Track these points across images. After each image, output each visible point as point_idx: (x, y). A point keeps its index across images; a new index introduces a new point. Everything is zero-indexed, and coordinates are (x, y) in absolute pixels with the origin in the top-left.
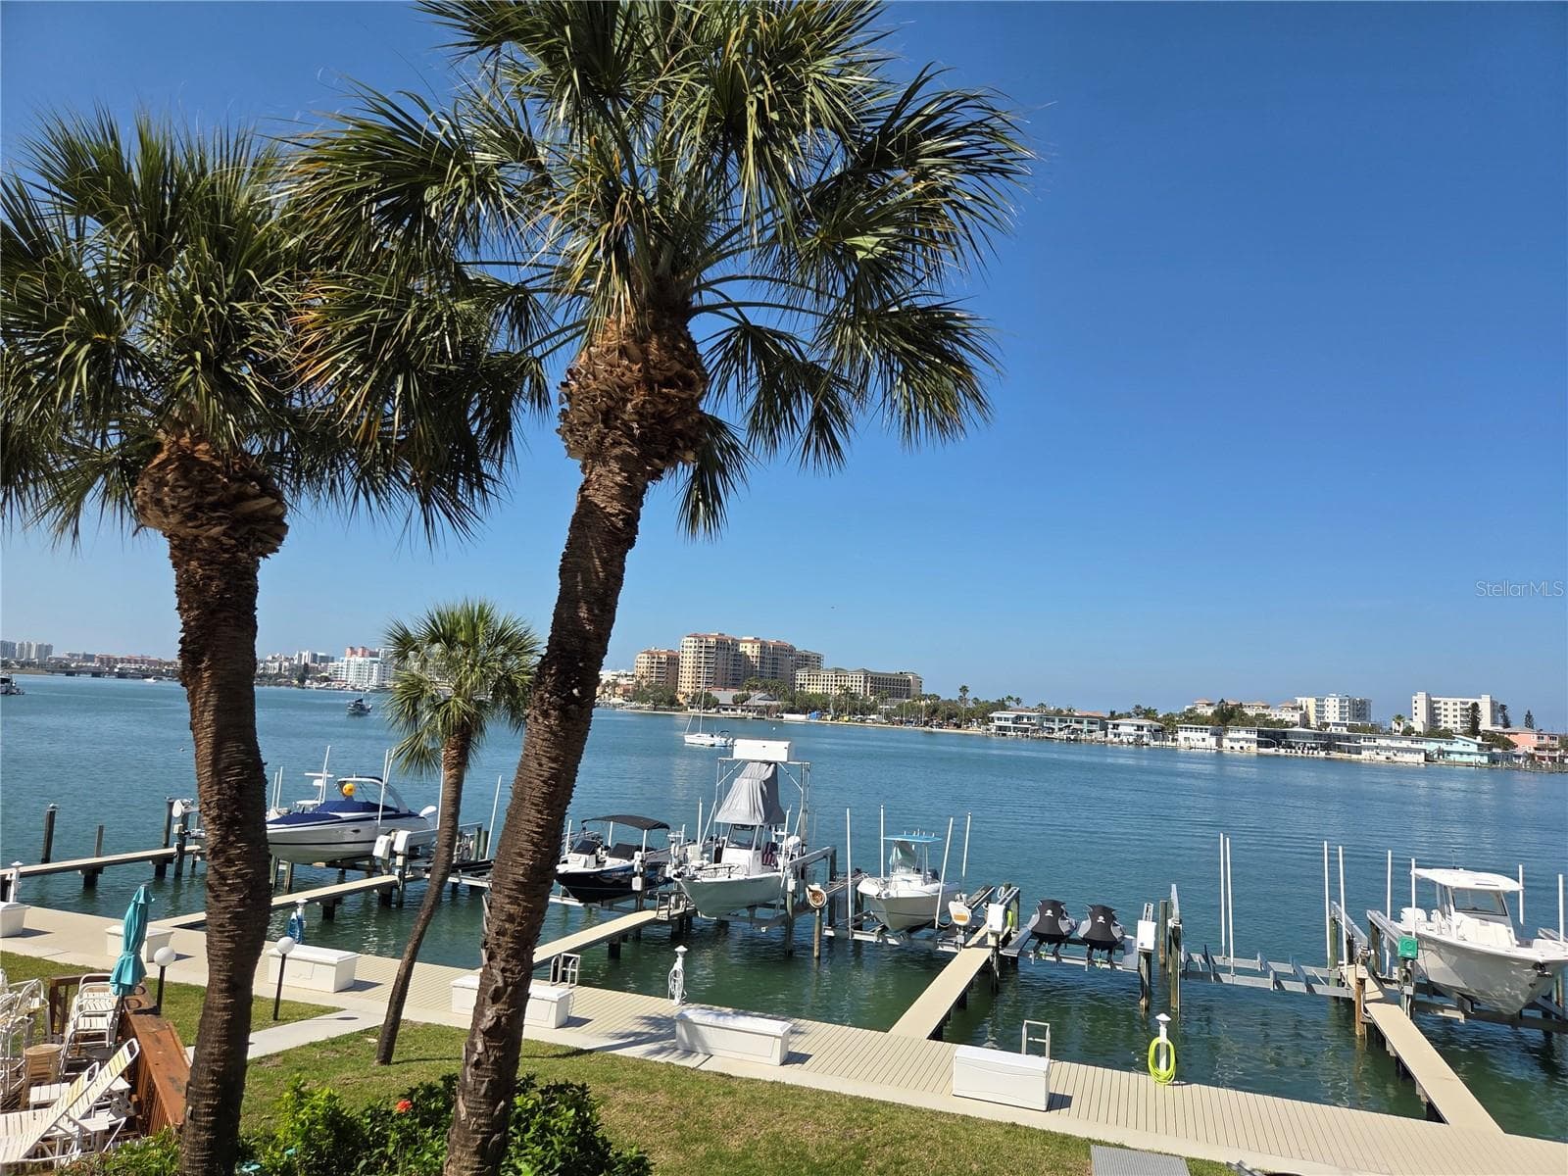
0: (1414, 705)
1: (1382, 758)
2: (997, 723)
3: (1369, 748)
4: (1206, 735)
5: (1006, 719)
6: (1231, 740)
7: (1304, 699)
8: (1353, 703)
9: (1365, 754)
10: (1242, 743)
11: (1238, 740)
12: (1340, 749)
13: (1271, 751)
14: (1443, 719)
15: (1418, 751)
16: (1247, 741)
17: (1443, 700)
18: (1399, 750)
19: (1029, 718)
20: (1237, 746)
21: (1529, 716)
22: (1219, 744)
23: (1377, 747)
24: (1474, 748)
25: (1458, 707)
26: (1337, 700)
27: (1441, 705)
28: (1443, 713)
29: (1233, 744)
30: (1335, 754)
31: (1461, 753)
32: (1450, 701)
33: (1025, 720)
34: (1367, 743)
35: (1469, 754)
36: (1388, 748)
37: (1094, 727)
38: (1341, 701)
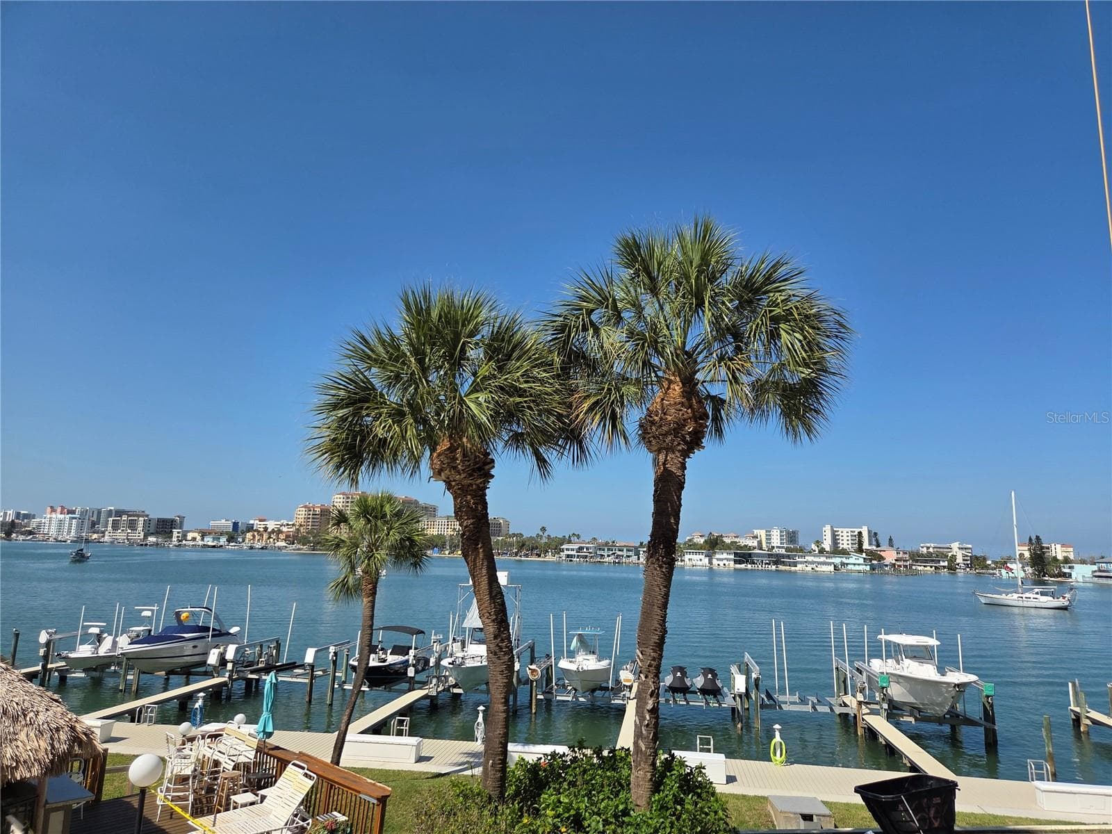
0: (824, 533)
1: (809, 569)
2: (566, 552)
3: (801, 563)
4: (702, 557)
5: (572, 550)
6: (718, 559)
7: (758, 531)
8: (788, 533)
9: (799, 567)
10: (725, 562)
11: (722, 560)
12: (784, 563)
13: (743, 566)
14: (841, 542)
15: (829, 564)
16: (728, 560)
17: (840, 530)
18: (819, 563)
19: (587, 549)
20: (721, 563)
21: (891, 540)
22: (710, 563)
23: (806, 562)
24: (861, 561)
25: (849, 534)
26: (779, 532)
27: (839, 533)
28: (841, 538)
29: (719, 562)
30: (781, 567)
31: (854, 564)
32: (845, 530)
33: (585, 550)
34: (800, 560)
35: (859, 565)
36: (813, 563)
37: (630, 553)
38: (781, 532)
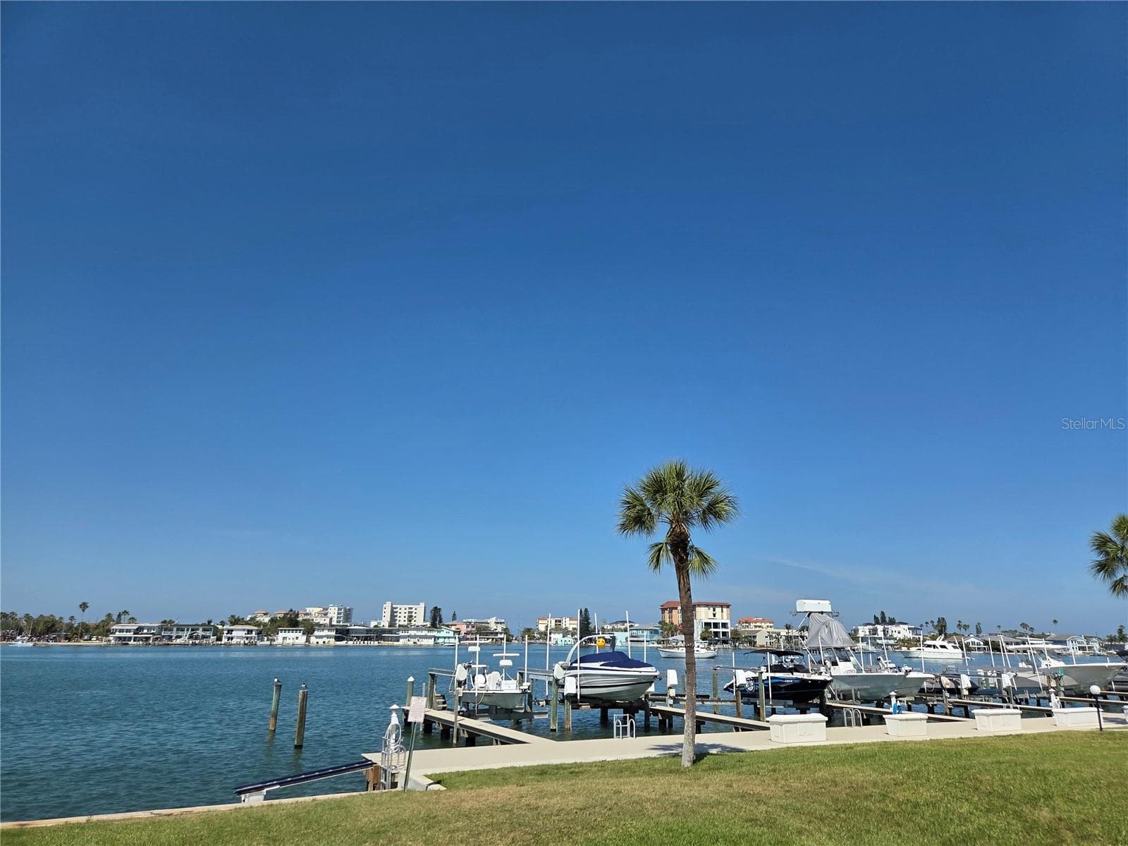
0: (384, 610)
1: (411, 643)
2: (118, 634)
3: (404, 637)
4: (299, 634)
5: (128, 631)
6: (317, 637)
8: (345, 610)
9: (402, 642)
10: (325, 639)
11: (321, 637)
12: (384, 639)
13: (343, 643)
14: (398, 619)
15: (430, 637)
16: (328, 637)
17: (399, 606)
18: (422, 637)
19: (149, 628)
20: (321, 641)
22: (308, 640)
23: (409, 636)
24: (451, 634)
25: (407, 611)
27: (398, 610)
29: (318, 640)
30: (383, 643)
31: (445, 638)
32: (403, 607)
33: (145, 631)
34: (404, 634)
35: (449, 638)
36: (415, 637)
37: (208, 633)
38: (339, 609)
